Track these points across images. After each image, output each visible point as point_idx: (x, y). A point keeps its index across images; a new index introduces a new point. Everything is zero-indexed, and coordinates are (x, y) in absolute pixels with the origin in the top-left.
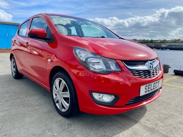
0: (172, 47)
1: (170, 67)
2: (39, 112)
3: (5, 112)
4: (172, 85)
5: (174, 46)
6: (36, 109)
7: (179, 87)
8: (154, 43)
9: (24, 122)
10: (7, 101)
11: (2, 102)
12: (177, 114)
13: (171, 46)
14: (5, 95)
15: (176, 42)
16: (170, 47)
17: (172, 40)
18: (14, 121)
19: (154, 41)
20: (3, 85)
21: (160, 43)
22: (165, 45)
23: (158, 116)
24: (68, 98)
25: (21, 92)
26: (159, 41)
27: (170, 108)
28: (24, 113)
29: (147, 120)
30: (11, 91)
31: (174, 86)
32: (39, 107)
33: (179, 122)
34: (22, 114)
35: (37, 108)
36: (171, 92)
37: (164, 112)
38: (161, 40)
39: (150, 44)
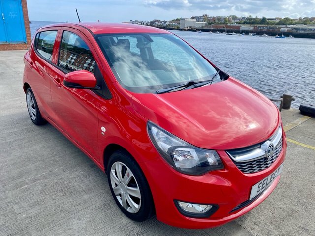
0: (299, 32)
1: (294, 100)
2: (91, 208)
3: (37, 207)
4: (296, 142)
5: (303, 29)
6: (85, 201)
7: (305, 146)
8: (268, 24)
9: (71, 229)
10: (35, 181)
11: (27, 184)
12: (300, 209)
13: (297, 29)
14: (28, 167)
15: (308, 22)
16: (294, 32)
17: (300, 19)
18: (55, 227)
19: (268, 19)
20: (18, 140)
21: (278, 24)
22: (287, 27)
23: (271, 214)
24: (139, 198)
25: (53, 158)
26: (277, 21)
27: (290, 197)
28: (67, 208)
29: (255, 223)
30: (35, 155)
31: (298, 143)
32: (89, 195)
33: (303, 228)
34: (64, 212)
35: (86, 197)
36: (293, 157)
37: (281, 206)
38: (280, 19)
39: (261, 25)
